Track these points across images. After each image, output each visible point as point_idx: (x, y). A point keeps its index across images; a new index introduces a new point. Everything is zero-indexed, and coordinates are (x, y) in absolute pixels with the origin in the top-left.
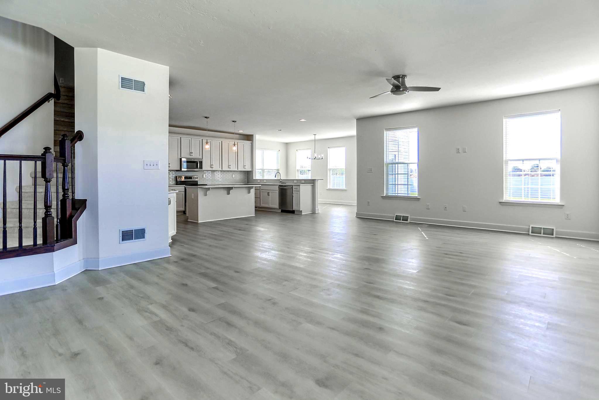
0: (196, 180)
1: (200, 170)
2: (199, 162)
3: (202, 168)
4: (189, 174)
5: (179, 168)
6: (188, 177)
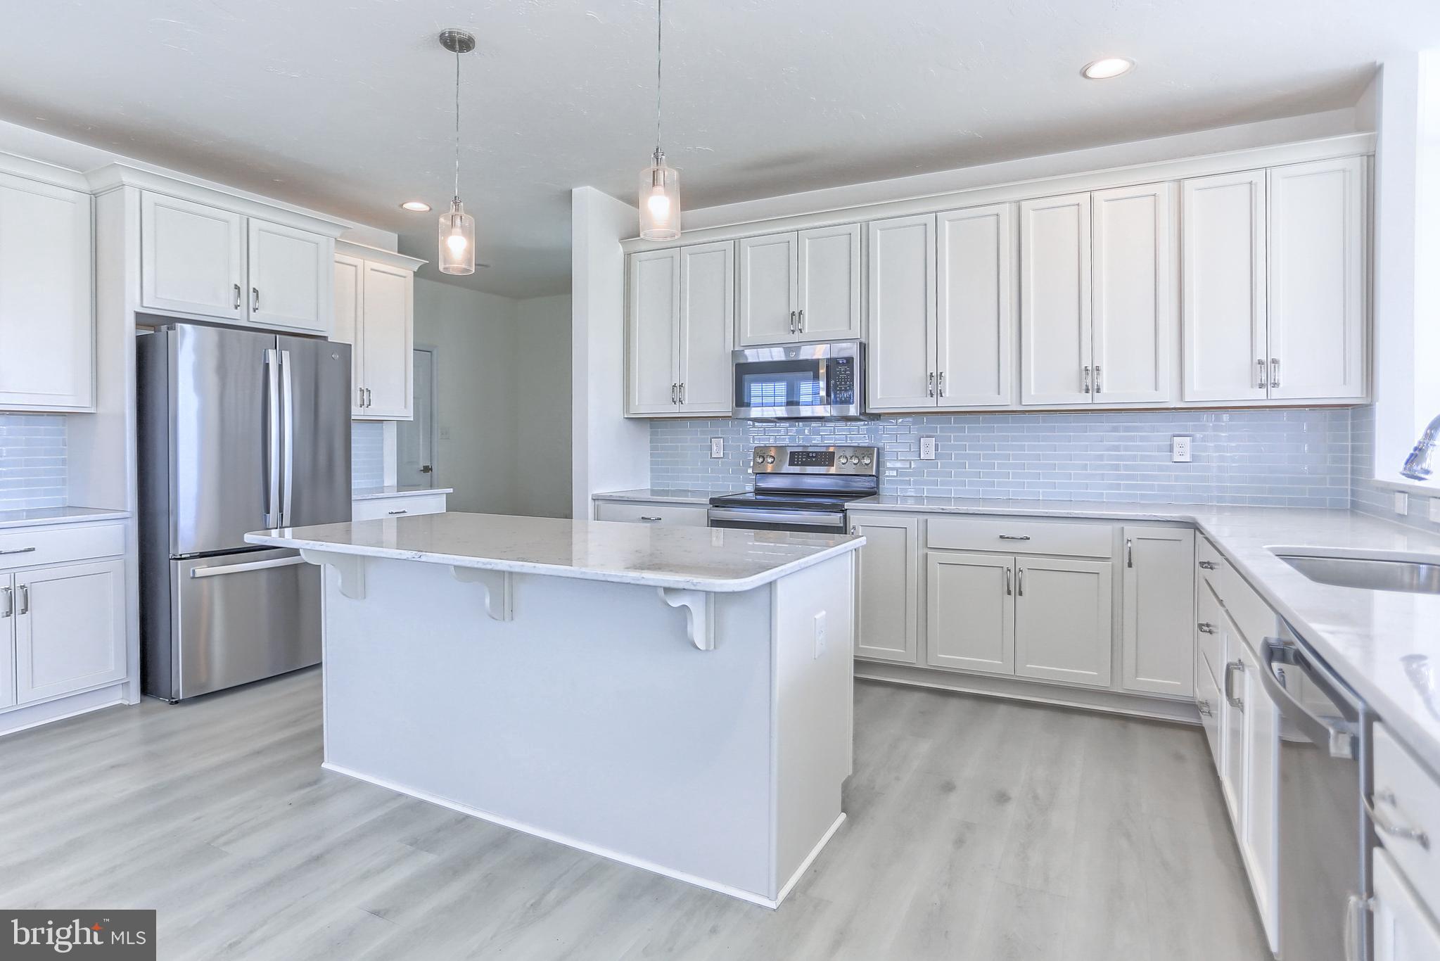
2: (824, 370)
6: (813, 452)
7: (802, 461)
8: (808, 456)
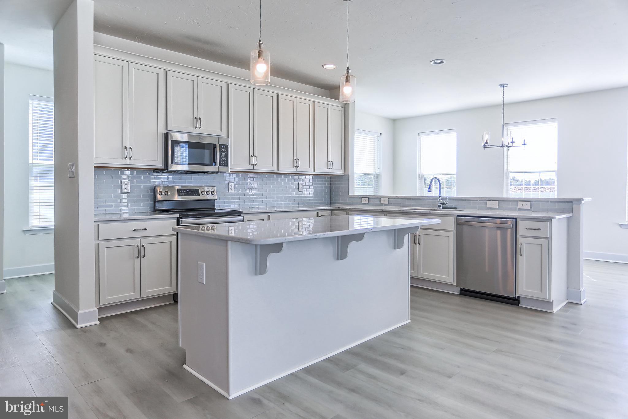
0: (210, 197)
1: (223, 169)
2: (218, 149)
3: (227, 165)
4: (193, 181)
5: (160, 164)
6: (189, 189)
7: (184, 194)
8: (187, 192)
